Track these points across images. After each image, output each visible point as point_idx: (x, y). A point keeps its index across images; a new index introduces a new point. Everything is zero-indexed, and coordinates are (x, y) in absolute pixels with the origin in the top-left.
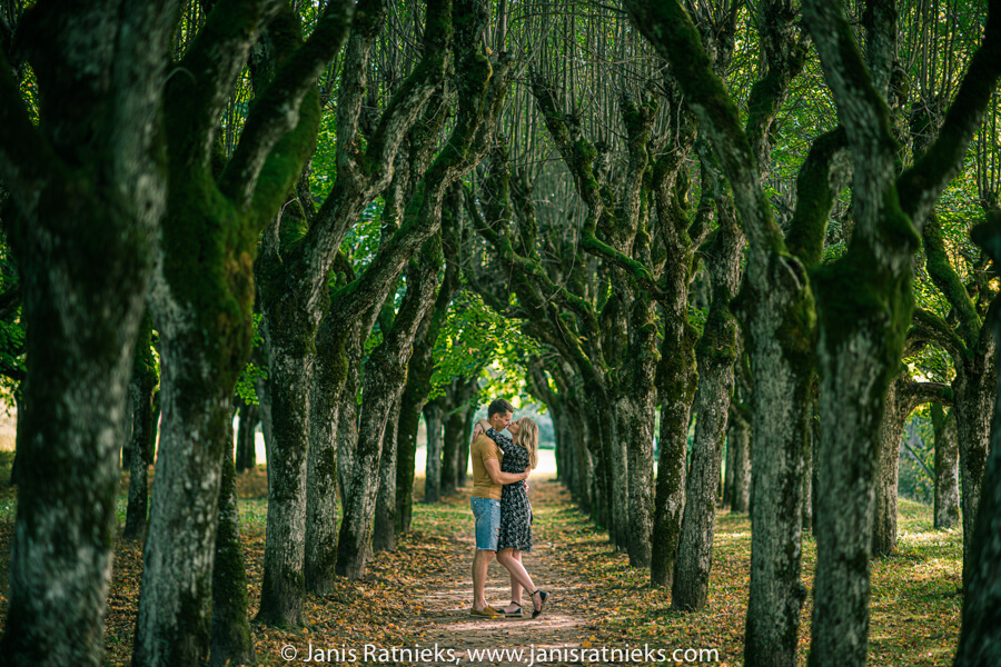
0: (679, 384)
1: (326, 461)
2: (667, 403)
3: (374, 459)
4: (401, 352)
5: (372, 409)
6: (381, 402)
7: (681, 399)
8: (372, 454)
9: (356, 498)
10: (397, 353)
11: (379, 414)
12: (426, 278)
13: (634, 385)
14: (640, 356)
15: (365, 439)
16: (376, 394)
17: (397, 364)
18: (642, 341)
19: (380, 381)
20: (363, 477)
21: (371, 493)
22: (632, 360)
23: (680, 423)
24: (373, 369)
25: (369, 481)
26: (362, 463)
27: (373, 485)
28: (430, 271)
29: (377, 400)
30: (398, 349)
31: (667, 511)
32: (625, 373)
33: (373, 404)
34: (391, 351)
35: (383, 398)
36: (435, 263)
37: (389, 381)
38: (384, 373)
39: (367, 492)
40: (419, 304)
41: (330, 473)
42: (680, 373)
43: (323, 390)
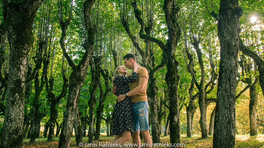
0: (174, 79)
1: (16, 86)
2: (171, 85)
3: (72, 108)
4: (81, 72)
5: (72, 91)
6: (75, 89)
7: (175, 83)
8: (71, 106)
9: (65, 122)
10: (80, 72)
11: (74, 93)
12: (89, 47)
13: (151, 94)
14: (152, 86)
15: (69, 101)
16: (73, 86)
17: (80, 76)
18: (153, 82)
19: (74, 82)
20: (68, 115)
21: (71, 120)
22: (150, 88)
23: (175, 91)
24: (72, 78)
25: (70, 116)
26: (68, 109)
27: (72, 117)
28: (90, 44)
29: (73, 88)
30: (80, 71)
31: (174, 121)
32: (149, 91)
33: (72, 90)
34: (78, 71)
35: (75, 87)
36: (92, 42)
37: (77, 81)
38: (76, 79)
39: (70, 120)
40: (87, 56)
41: (18, 93)
42: (175, 75)
43: (15, 48)
